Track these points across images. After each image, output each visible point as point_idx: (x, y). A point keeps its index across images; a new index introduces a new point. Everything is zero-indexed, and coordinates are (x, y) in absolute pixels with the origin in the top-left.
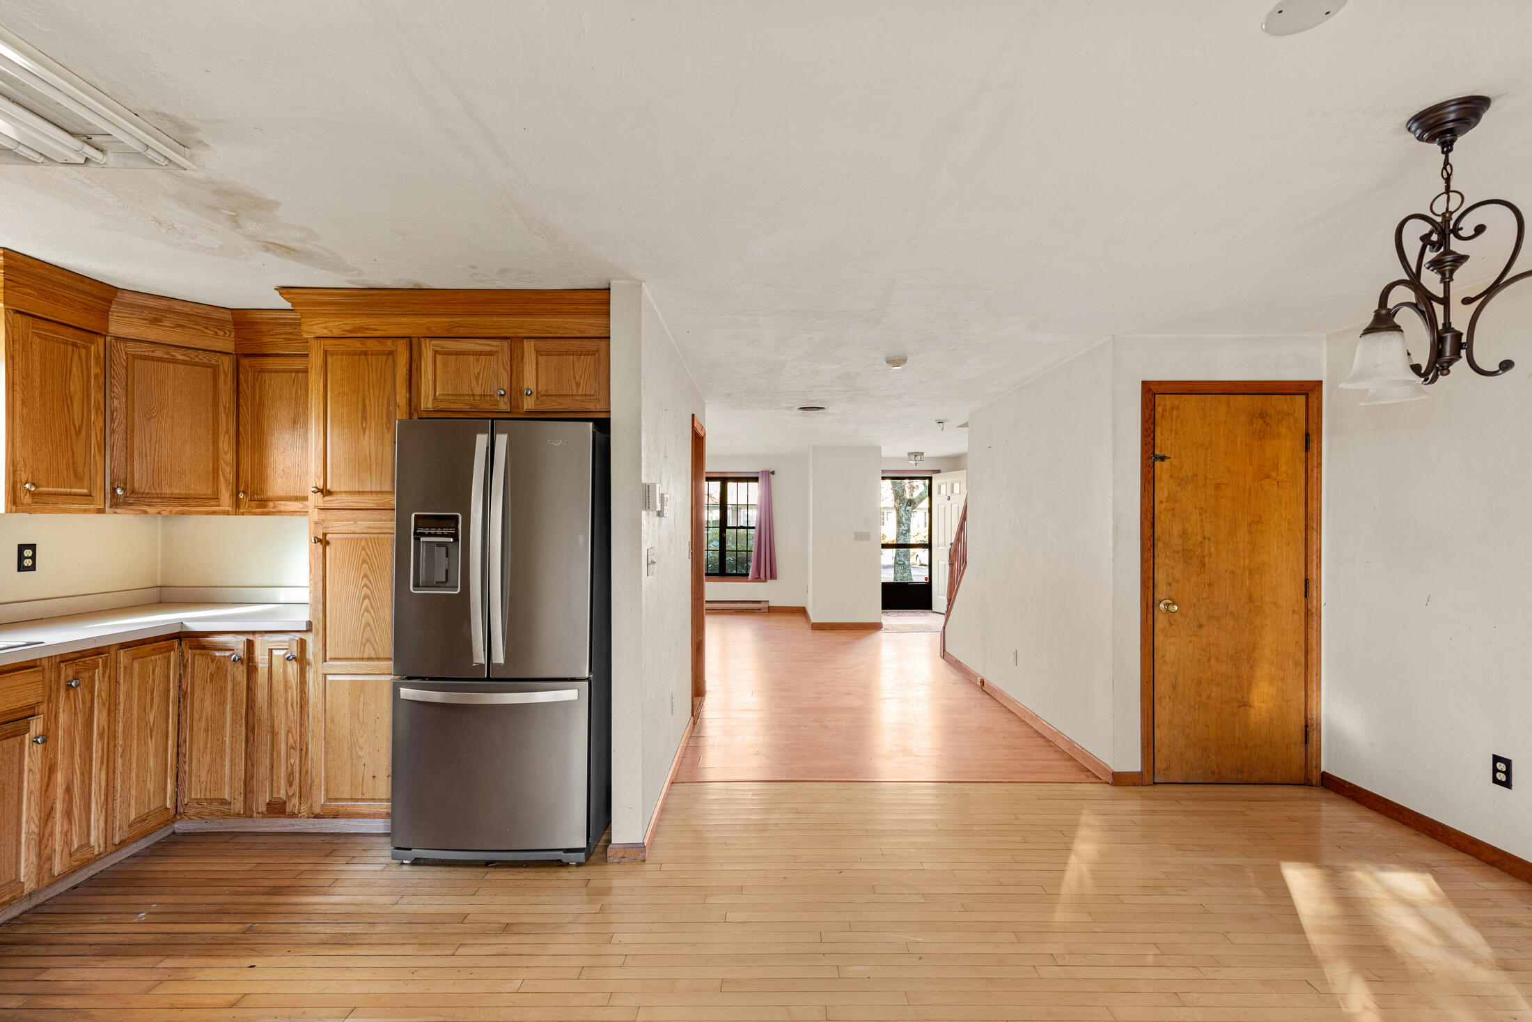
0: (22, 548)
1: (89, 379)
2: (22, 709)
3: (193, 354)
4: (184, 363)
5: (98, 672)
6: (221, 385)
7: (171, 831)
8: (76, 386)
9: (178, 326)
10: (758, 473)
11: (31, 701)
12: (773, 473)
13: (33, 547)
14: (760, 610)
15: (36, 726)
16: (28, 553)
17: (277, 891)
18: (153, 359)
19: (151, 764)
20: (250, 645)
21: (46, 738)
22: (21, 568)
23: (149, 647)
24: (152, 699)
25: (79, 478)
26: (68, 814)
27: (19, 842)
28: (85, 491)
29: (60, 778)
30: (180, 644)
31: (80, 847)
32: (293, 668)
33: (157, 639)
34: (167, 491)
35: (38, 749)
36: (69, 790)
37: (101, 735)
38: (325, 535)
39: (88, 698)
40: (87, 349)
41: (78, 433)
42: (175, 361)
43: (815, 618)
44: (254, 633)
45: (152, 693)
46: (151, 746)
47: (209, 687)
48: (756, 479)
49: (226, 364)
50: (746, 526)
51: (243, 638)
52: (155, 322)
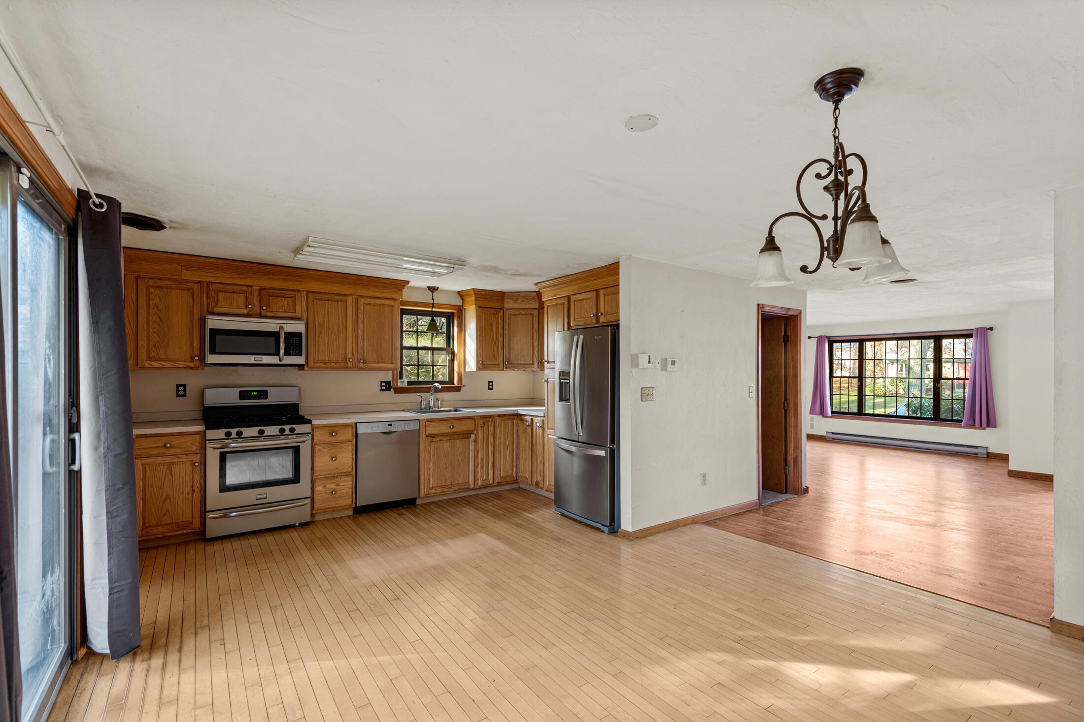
0: (489, 382)
1: (498, 325)
2: (469, 431)
3: (526, 311)
4: (524, 315)
5: (490, 423)
6: (534, 321)
7: (518, 486)
8: (494, 328)
9: (523, 301)
10: (973, 330)
11: (471, 429)
12: (991, 329)
13: (492, 382)
14: (977, 454)
15: (473, 437)
16: (491, 384)
17: (522, 509)
18: (515, 315)
19: (508, 458)
20: (532, 420)
21: (475, 441)
22: (489, 389)
23: (507, 417)
24: (508, 436)
25: (495, 359)
26: (482, 467)
27: (469, 472)
28: (497, 363)
29: (480, 455)
30: (517, 418)
31: (486, 479)
32: (541, 430)
33: (510, 415)
34: (519, 362)
35: (473, 444)
36: (482, 460)
37: (491, 444)
38: (548, 379)
39: (487, 431)
40: (498, 315)
41: (495, 343)
42: (522, 314)
43: (1013, 466)
44: (533, 416)
45: (508, 433)
46: (508, 453)
47: (523, 434)
48: (970, 336)
49: (536, 312)
50: (952, 377)
51: (531, 417)
52: (516, 301)
